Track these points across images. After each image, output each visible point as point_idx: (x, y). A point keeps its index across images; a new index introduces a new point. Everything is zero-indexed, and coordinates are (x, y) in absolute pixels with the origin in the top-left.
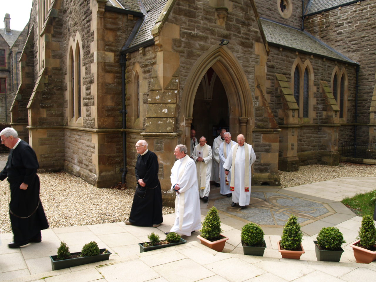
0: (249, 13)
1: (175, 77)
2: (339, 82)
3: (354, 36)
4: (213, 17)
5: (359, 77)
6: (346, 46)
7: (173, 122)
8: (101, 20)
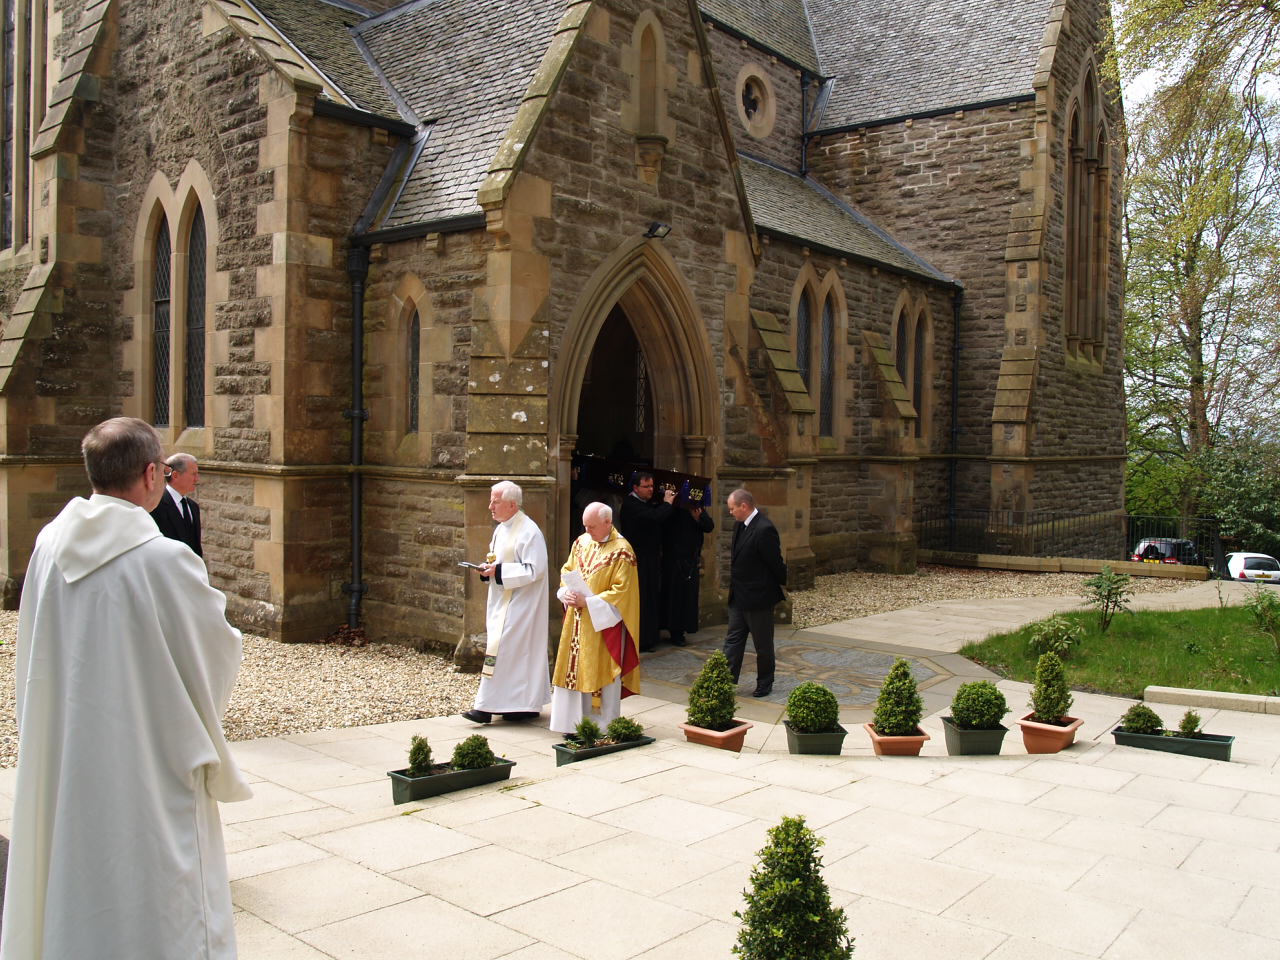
0: (713, 151)
1: (540, 322)
2: (911, 336)
3: (947, 206)
4: (628, 161)
5: (963, 323)
6: (926, 231)
7: (543, 446)
8: (300, 140)
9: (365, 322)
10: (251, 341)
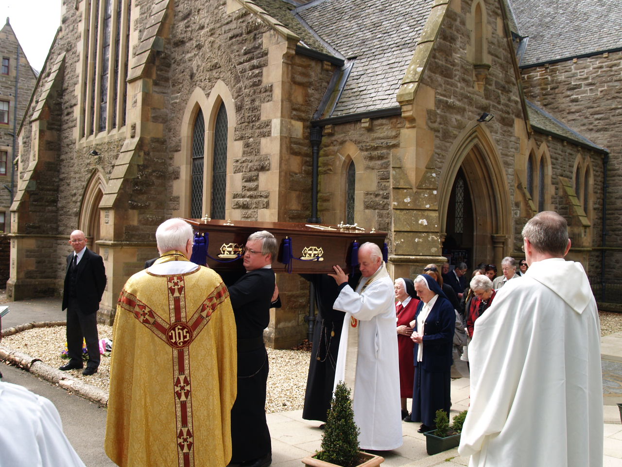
0: (509, 73)
1: (430, 169)
2: (582, 180)
3: (598, 106)
4: (470, 78)
5: (609, 173)
6: (585, 121)
7: (438, 239)
8: (288, 68)
9: (319, 169)
10: (257, 179)
